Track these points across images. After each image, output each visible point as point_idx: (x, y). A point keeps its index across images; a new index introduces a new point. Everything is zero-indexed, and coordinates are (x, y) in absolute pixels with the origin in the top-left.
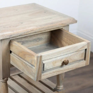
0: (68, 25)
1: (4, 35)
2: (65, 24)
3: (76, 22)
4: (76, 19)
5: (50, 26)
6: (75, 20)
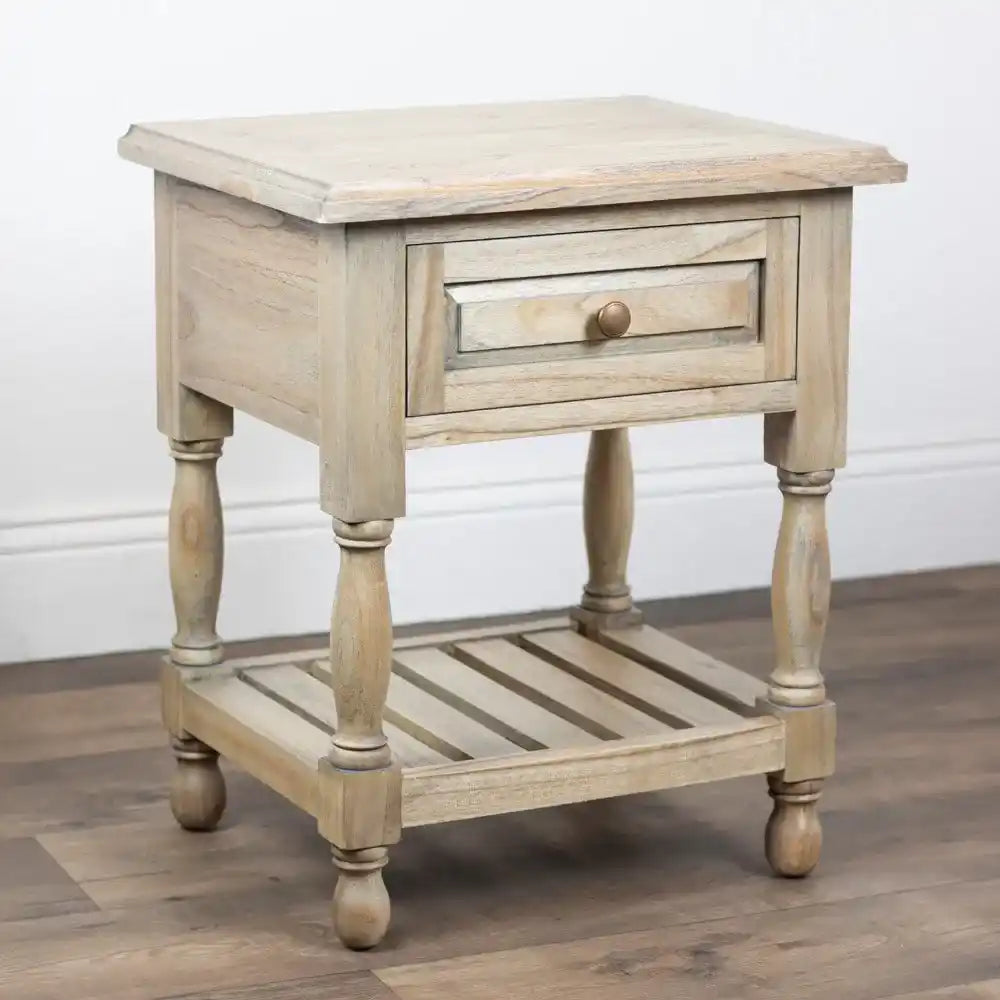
0: (846, 192)
1: (361, 194)
2: (808, 177)
3: (899, 172)
4: (899, 154)
5: (694, 175)
6: (890, 159)
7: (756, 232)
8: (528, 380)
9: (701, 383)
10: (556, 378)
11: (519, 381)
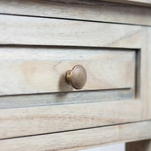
7: (137, 32)
8: (28, 118)
9: (113, 122)
10: (41, 117)
11: (22, 118)
